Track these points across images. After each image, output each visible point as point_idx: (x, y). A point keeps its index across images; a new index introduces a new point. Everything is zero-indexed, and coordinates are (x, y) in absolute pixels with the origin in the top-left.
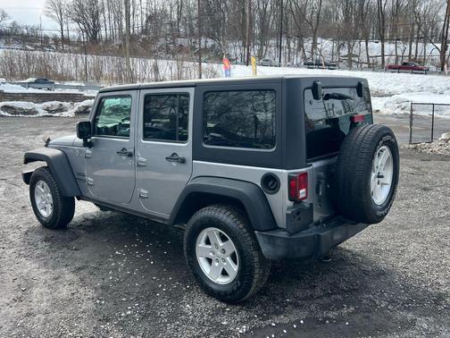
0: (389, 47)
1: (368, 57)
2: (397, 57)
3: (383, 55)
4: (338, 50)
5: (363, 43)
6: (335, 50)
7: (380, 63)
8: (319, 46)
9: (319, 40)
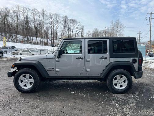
0: (39, 39)
1: (33, 41)
2: (41, 42)
3: (37, 41)
4: (24, 38)
5: (31, 37)
6: (23, 38)
7: (36, 43)
8: (17, 37)
9: (17, 35)
